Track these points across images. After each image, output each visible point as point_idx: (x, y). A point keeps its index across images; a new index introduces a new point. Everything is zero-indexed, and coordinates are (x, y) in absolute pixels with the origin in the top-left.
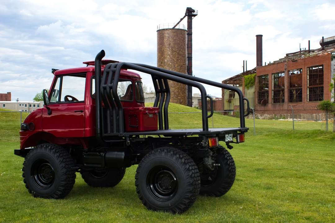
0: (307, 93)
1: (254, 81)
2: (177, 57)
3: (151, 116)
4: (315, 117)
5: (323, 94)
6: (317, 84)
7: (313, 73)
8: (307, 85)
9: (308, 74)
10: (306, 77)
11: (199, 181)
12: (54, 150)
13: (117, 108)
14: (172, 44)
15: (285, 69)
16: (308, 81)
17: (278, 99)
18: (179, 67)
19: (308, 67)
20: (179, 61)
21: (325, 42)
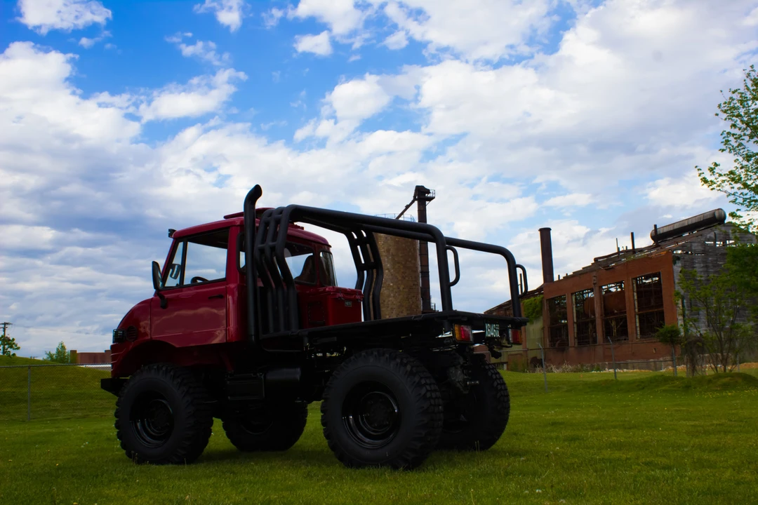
0: (636, 324)
1: (541, 309)
2: (403, 272)
3: (348, 304)
4: (653, 364)
5: (665, 324)
6: (653, 307)
7: (642, 289)
8: (635, 308)
9: (635, 290)
10: (632, 297)
11: (440, 407)
12: (172, 373)
13: (285, 288)
14: (392, 251)
15: (594, 284)
16: (636, 303)
17: (585, 337)
18: (407, 290)
19: (633, 279)
20: (407, 278)
21: (661, 234)
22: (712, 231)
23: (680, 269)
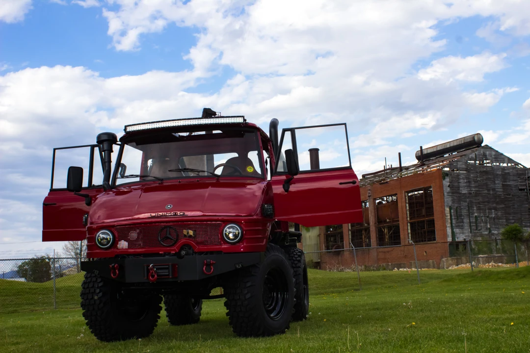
0: (408, 231)
4: (432, 265)
5: (435, 231)
6: (424, 216)
7: (414, 200)
8: (407, 218)
9: (407, 202)
10: (405, 207)
15: (369, 196)
16: (408, 213)
17: (359, 241)
19: (406, 192)
21: (425, 154)
22: (473, 152)
23: (449, 184)
